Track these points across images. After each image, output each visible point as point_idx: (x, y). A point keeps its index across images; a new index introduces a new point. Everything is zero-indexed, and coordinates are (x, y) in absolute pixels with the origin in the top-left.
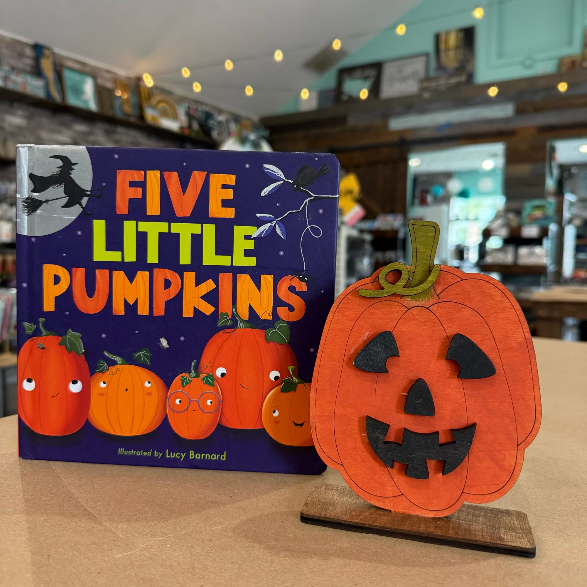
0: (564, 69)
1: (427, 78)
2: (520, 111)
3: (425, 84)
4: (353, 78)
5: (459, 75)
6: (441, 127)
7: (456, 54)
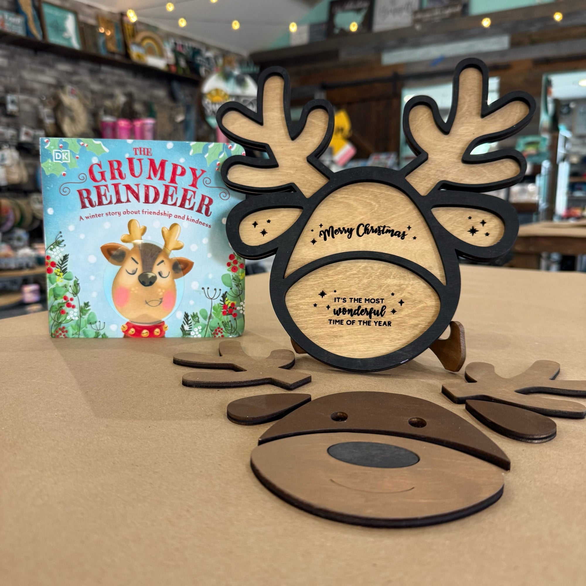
1: (421, 10)
2: (514, 44)
3: (419, 16)
4: (344, 11)
5: (455, 6)
6: (435, 62)
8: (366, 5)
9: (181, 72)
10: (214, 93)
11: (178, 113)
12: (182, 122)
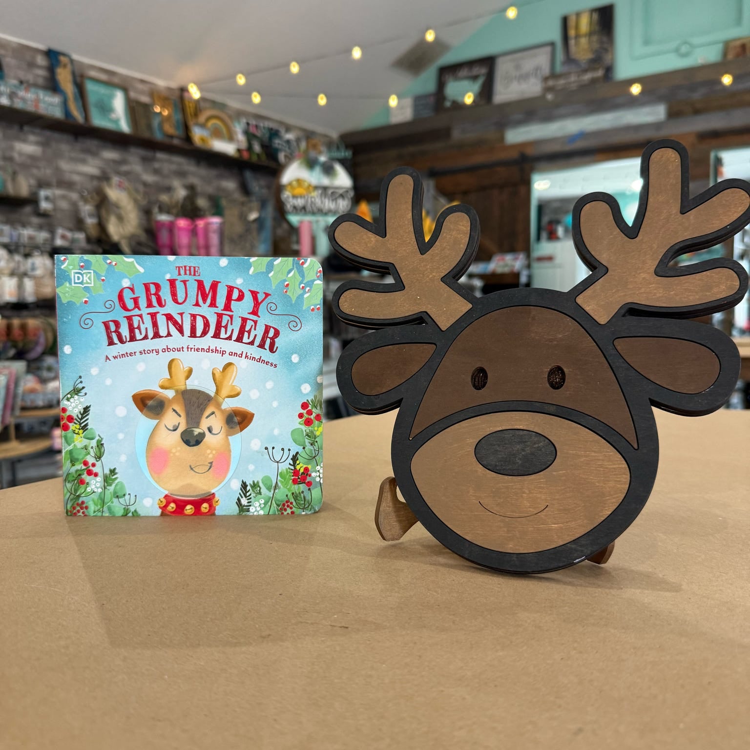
0: (730, 57)
1: (553, 75)
2: (673, 114)
3: (551, 83)
4: (457, 79)
5: (594, 69)
6: (573, 138)
7: (590, 42)
8: (483, 71)
10: (294, 183)
11: (251, 210)
12: (255, 220)
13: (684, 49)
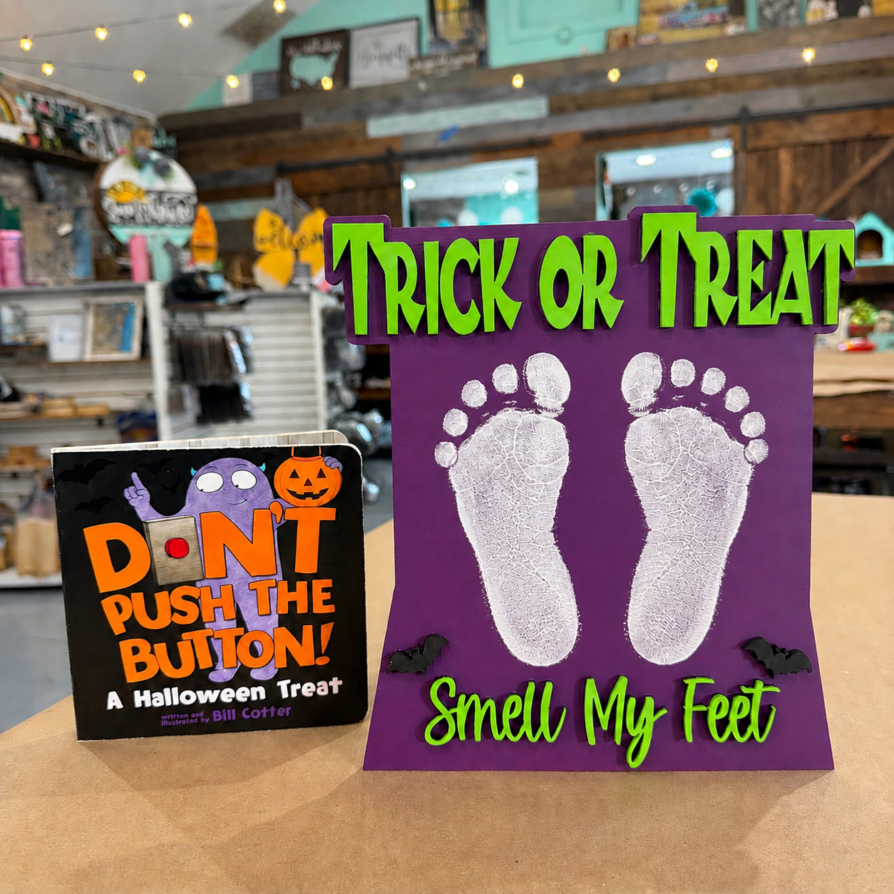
0: (614, 46)
1: (421, 57)
2: (556, 110)
4: (304, 54)
5: (464, 52)
6: (445, 134)
7: (461, 19)
8: (337, 46)
9: (47, 146)
10: (119, 186)
11: (61, 222)
12: (67, 235)
13: (564, 35)
